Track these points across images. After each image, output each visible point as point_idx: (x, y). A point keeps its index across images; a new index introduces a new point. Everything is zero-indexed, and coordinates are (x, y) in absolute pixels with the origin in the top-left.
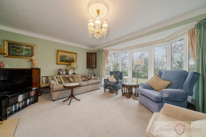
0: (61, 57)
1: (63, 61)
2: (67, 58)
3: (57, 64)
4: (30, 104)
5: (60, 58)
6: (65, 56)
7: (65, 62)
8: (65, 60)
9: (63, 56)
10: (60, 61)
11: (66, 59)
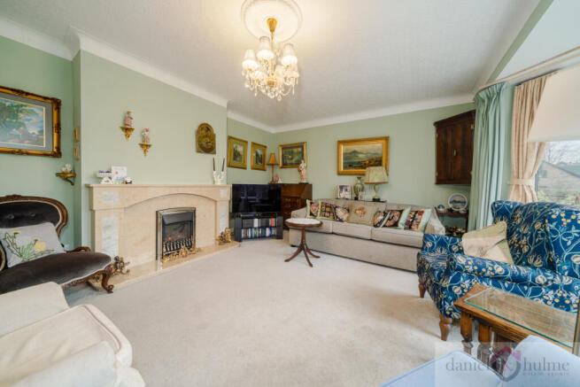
0: (347, 156)
1: (350, 166)
2: (360, 156)
3: (340, 174)
4: (271, 236)
5: (344, 159)
6: (355, 152)
7: (355, 168)
8: (355, 163)
9: (351, 153)
10: (345, 168)
11: (357, 160)
